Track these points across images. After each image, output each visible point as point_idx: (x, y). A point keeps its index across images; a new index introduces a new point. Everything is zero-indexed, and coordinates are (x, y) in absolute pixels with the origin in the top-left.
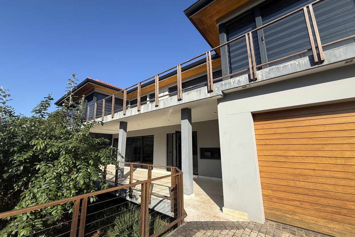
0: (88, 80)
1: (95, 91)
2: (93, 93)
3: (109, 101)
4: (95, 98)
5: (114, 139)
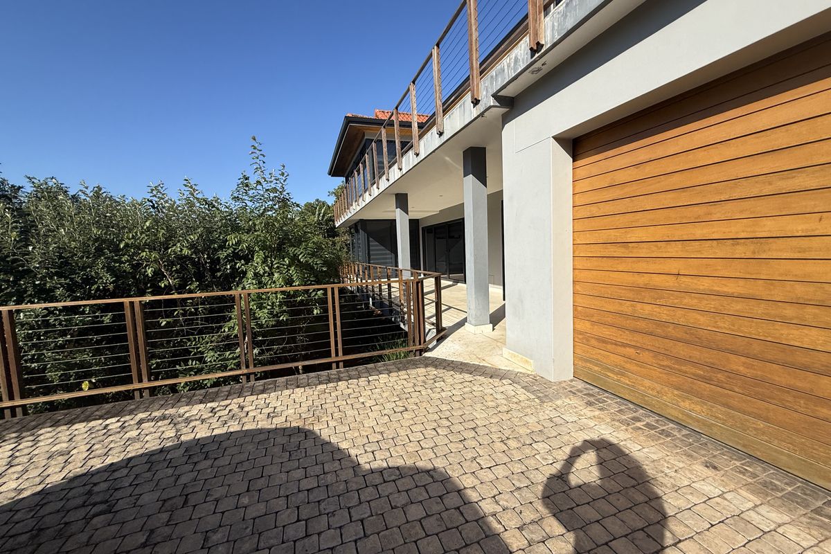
1: (366, 138)
5: (422, 228)
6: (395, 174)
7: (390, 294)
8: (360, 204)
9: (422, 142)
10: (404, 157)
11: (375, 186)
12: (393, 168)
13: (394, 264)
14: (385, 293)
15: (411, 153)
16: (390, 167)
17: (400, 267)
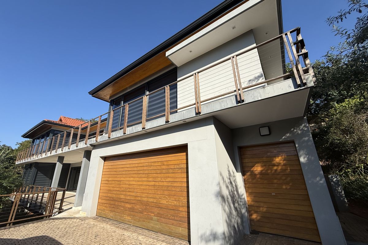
0: (44, 122)
1: (51, 129)
2: (50, 131)
3: (69, 135)
4: (51, 135)
5: (71, 168)
6: (66, 149)
7: (42, 199)
8: (38, 157)
9: (71, 146)
10: (65, 147)
11: (49, 152)
12: (59, 149)
13: (49, 185)
14: (39, 200)
15: (67, 147)
16: (58, 148)
17: (52, 187)
